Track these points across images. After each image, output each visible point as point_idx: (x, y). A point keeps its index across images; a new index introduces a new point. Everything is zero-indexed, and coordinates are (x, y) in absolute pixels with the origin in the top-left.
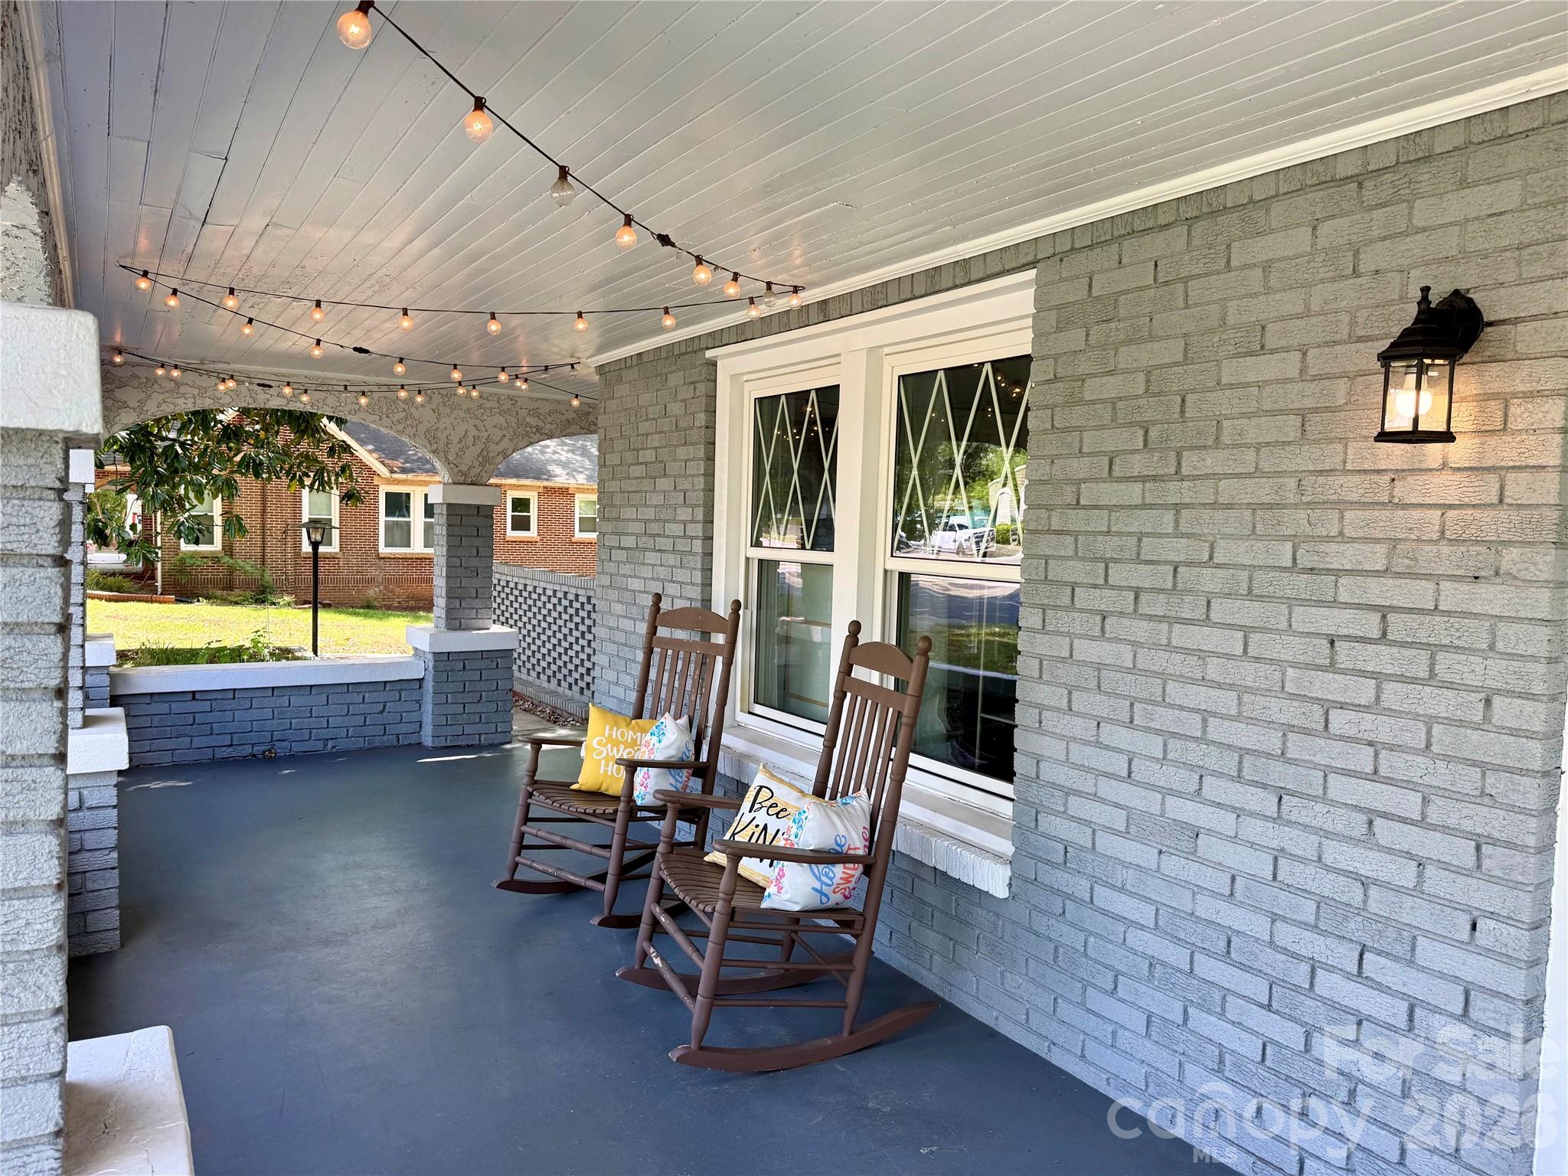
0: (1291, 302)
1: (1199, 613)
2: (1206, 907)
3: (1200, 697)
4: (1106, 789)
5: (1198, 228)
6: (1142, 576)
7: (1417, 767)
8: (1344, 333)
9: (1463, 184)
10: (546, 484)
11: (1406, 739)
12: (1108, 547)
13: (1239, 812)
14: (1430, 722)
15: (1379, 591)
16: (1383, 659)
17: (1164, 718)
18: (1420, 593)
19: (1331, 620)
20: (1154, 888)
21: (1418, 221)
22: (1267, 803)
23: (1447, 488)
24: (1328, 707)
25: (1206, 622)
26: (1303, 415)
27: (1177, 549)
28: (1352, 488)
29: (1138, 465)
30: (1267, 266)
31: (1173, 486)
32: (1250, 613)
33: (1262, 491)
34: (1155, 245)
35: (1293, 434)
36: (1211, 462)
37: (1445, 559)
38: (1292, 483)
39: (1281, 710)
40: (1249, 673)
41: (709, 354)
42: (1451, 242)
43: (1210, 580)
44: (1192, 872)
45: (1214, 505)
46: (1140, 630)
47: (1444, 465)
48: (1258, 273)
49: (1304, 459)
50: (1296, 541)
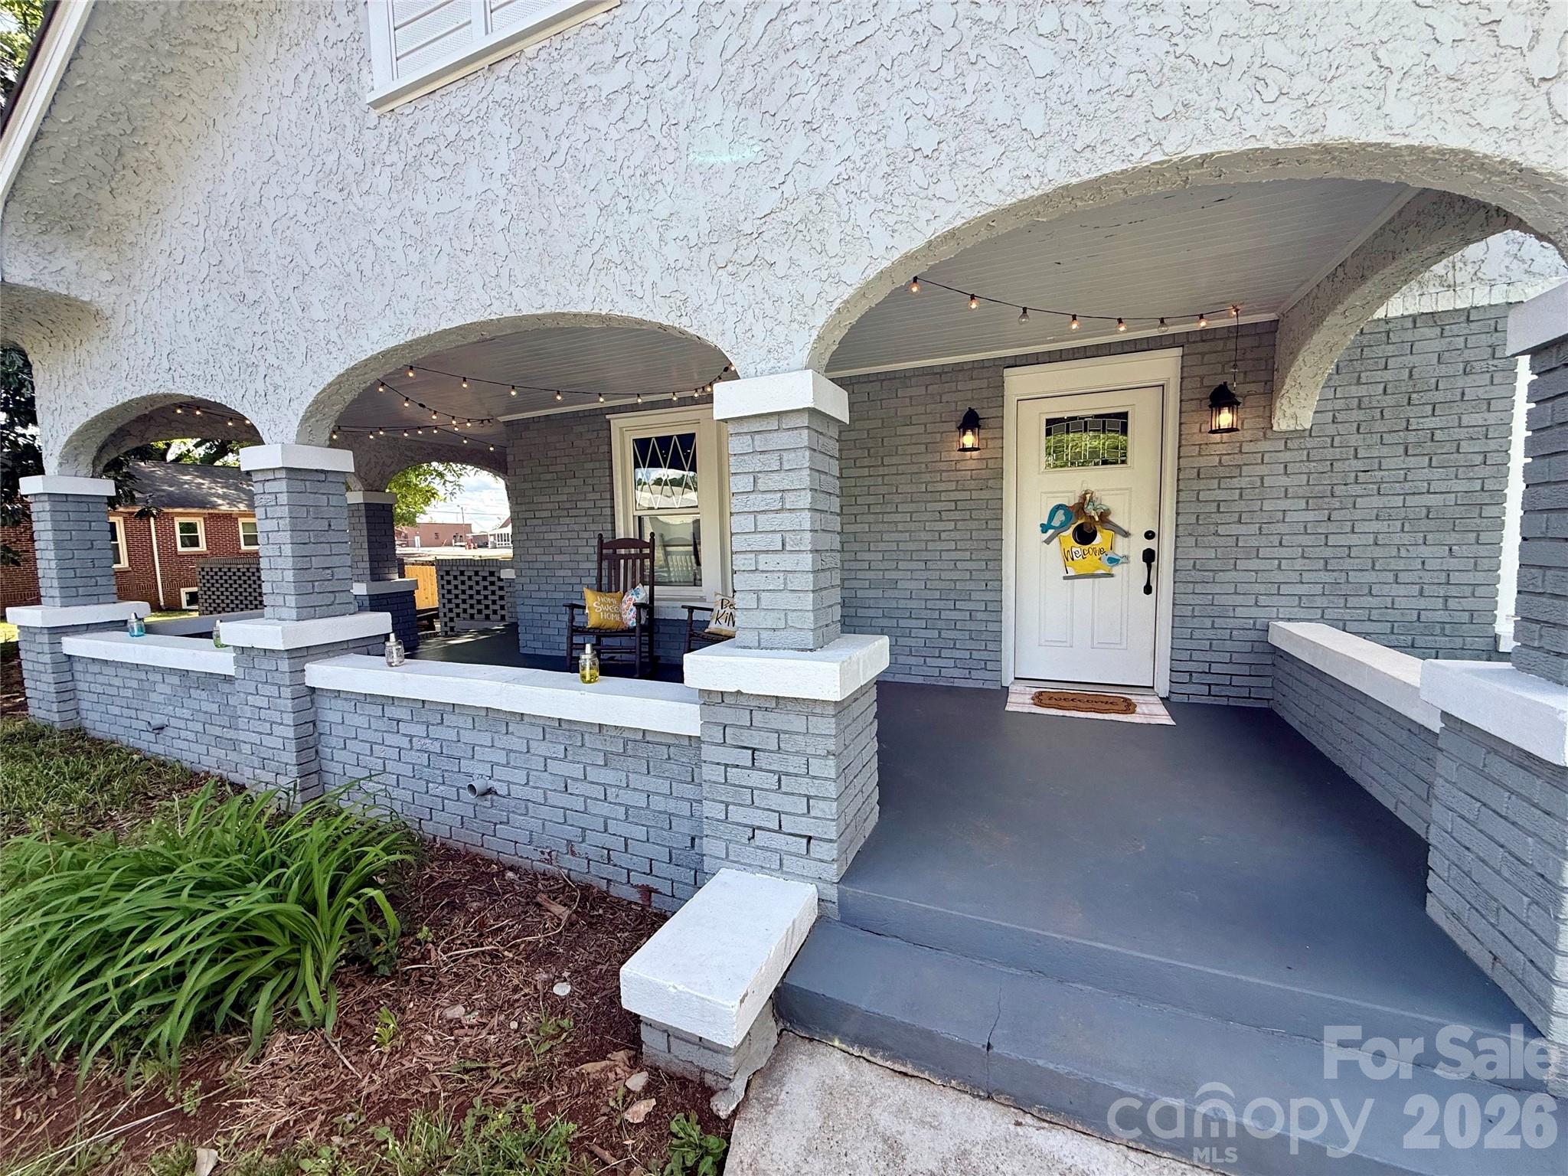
0: (921, 409)
1: (894, 510)
2: (902, 604)
3: (896, 536)
4: (860, 575)
5: (885, 383)
6: (871, 500)
7: (968, 545)
8: (938, 420)
9: (972, 379)
10: (211, 511)
11: (965, 537)
12: (857, 491)
13: (912, 571)
14: (971, 531)
15: (954, 496)
16: (957, 515)
17: (882, 546)
18: (966, 495)
19: (939, 506)
20: (882, 604)
21: (959, 388)
22: (922, 565)
23: (973, 465)
24: (940, 532)
25: (897, 512)
26: (926, 444)
27: (884, 490)
28: (943, 466)
29: (866, 462)
30: (911, 398)
31: (881, 468)
32: (911, 507)
33: (914, 468)
34: (868, 387)
35: (924, 450)
36: (894, 460)
37: (973, 484)
38: (924, 466)
39: (924, 536)
40: (913, 526)
41: (608, 417)
42: (969, 395)
43: (897, 498)
44: (896, 594)
45: (897, 474)
46: (871, 518)
47: (971, 458)
48: (908, 400)
49: (928, 458)
50: (927, 483)
